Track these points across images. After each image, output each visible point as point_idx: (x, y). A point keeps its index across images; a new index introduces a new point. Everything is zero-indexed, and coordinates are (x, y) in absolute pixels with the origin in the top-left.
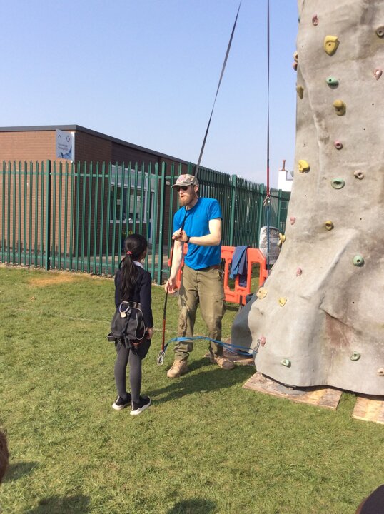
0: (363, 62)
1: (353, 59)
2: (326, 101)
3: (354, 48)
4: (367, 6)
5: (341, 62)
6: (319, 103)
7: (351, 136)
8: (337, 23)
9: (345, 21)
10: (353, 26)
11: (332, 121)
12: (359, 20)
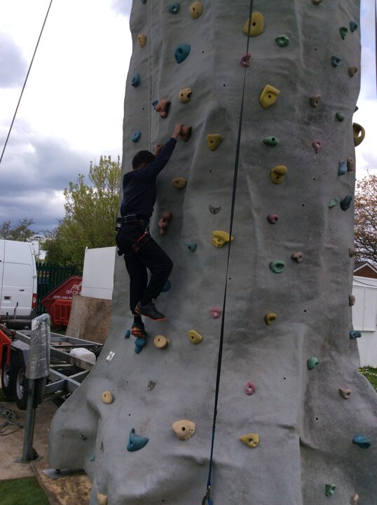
0: (301, 128)
1: (291, 121)
2: (259, 163)
3: (293, 110)
4: (306, 68)
5: (276, 121)
7: (286, 210)
8: (276, 74)
9: (285, 76)
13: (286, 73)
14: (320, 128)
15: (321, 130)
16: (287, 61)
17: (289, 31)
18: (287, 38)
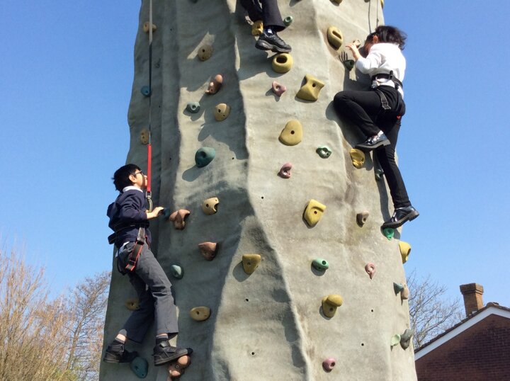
0: (351, 250)
1: (340, 241)
2: (308, 291)
3: (340, 228)
4: (350, 182)
5: (323, 240)
6: (301, 292)
7: (343, 351)
8: (320, 187)
9: (329, 190)
10: (336, 200)
11: (316, 323)
12: (344, 196)
13: (331, 186)
14: (370, 248)
15: (371, 251)
16: (331, 173)
17: (330, 142)
18: (329, 149)
